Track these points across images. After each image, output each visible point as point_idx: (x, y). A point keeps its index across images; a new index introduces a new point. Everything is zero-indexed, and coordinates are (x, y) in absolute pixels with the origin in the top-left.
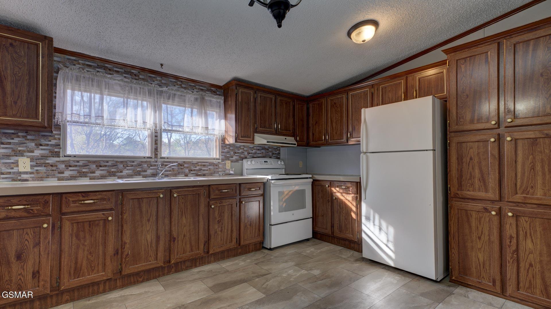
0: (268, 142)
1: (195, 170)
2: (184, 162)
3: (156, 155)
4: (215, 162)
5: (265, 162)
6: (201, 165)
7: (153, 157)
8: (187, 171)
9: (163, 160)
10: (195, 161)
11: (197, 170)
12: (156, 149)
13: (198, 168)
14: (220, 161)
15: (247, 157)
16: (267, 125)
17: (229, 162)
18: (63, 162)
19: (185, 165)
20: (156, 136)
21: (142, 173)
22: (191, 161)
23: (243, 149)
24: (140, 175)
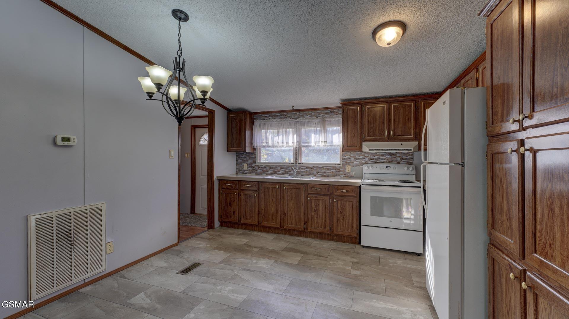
0: (370, 150)
1: (321, 172)
2: (313, 166)
3: (296, 161)
4: (337, 166)
5: (387, 167)
6: (326, 169)
7: (295, 163)
8: (315, 172)
9: (300, 165)
10: (321, 166)
11: (323, 172)
12: (296, 158)
13: (323, 171)
14: (341, 166)
15: (369, 163)
16: (377, 133)
17: (350, 166)
18: (257, 165)
19: (315, 169)
20: (296, 150)
21: (277, 172)
22: (318, 165)
23: (364, 155)
24: (276, 173)
